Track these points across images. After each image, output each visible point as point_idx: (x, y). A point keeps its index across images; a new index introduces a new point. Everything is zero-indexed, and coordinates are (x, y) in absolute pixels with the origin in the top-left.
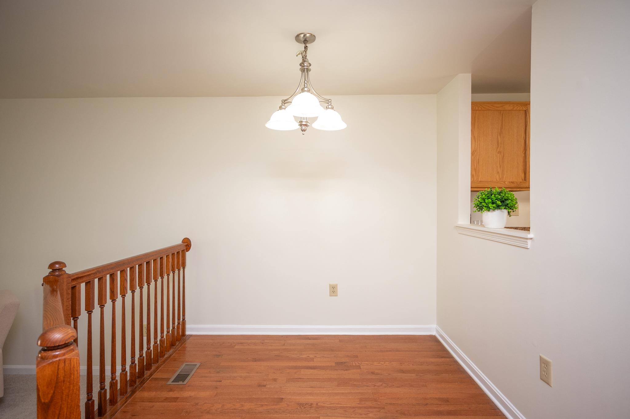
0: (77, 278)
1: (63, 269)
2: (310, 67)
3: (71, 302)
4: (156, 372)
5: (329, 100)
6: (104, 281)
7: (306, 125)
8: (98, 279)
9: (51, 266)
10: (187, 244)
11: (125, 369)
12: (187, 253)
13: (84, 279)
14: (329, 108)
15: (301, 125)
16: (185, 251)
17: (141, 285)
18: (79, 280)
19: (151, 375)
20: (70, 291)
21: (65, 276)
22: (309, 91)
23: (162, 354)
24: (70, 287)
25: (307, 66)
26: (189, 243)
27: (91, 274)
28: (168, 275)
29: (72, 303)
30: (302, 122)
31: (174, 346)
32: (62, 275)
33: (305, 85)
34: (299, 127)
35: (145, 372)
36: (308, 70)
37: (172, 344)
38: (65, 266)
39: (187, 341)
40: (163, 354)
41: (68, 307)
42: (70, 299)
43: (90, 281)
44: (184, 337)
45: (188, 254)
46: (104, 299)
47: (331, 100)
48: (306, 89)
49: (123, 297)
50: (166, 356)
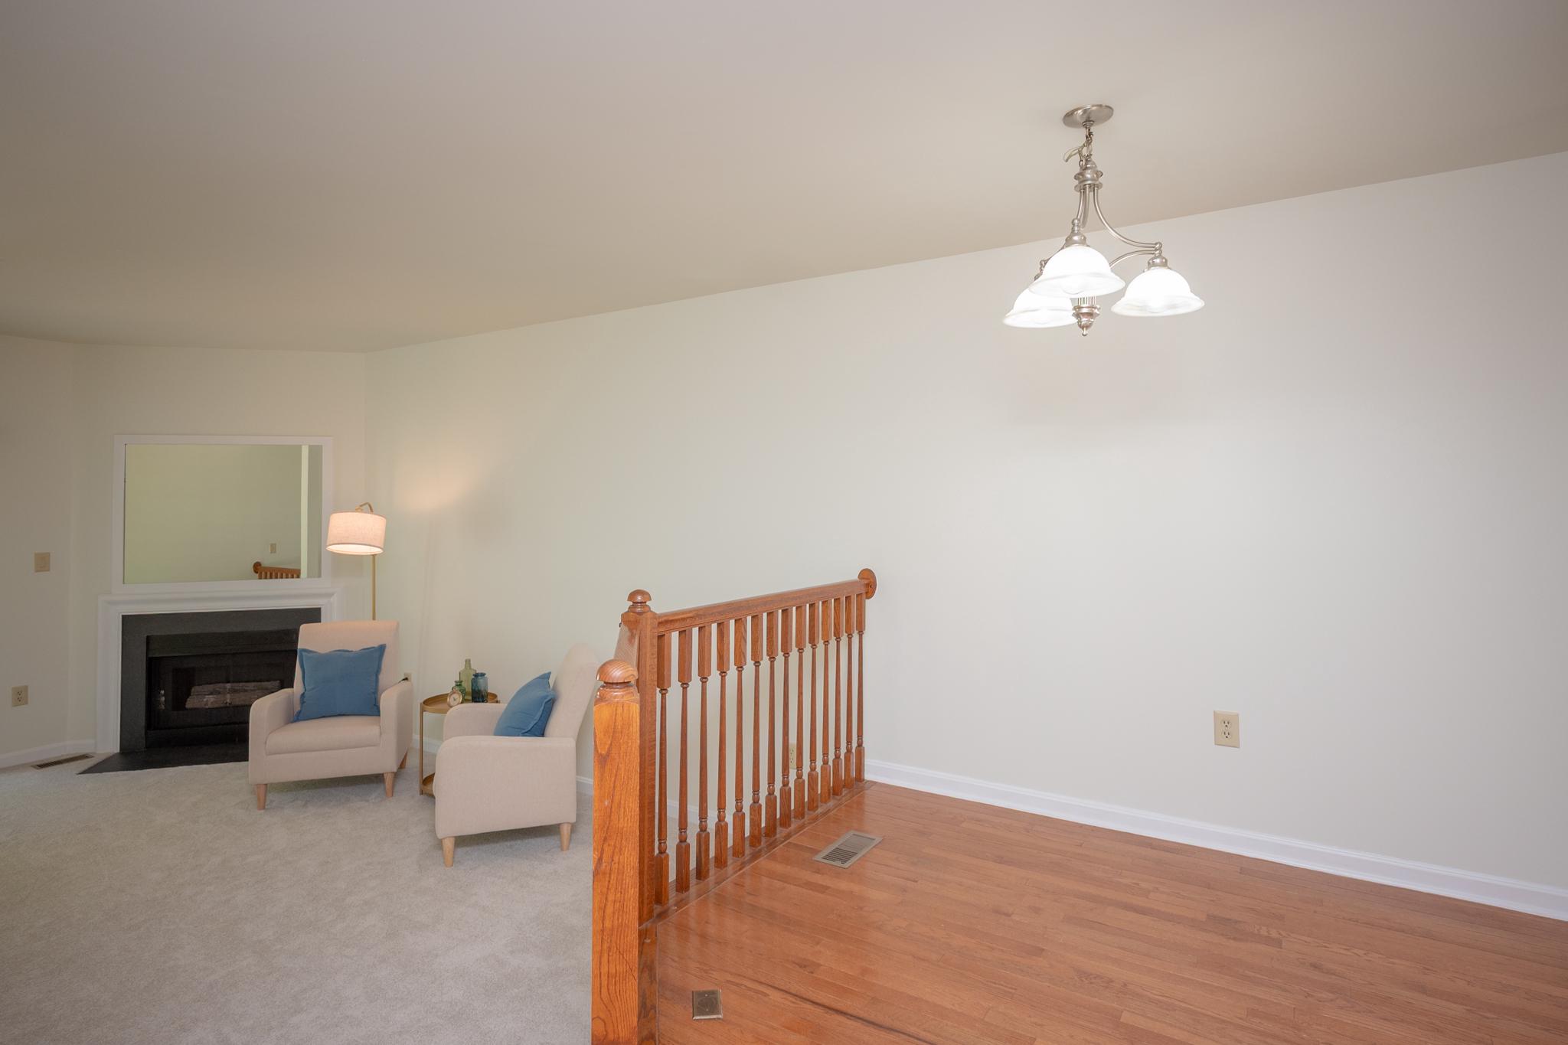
0: (667, 622)
1: (647, 603)
2: (1101, 180)
3: (656, 660)
4: (798, 834)
5: (1156, 244)
6: (706, 634)
7: (1090, 315)
8: (699, 628)
9: (632, 596)
10: (868, 583)
11: (742, 808)
12: (868, 602)
13: (677, 625)
14: (1155, 265)
15: (1078, 315)
16: (864, 596)
17: (772, 653)
18: (669, 626)
19: (788, 836)
20: (655, 641)
21: (649, 615)
22: (1083, 242)
23: (813, 805)
24: (657, 634)
25: (1092, 180)
26: (872, 580)
27: (688, 618)
28: (826, 643)
29: (658, 661)
30: (1080, 308)
31: (837, 795)
32: (645, 612)
33: (1073, 230)
34: (1074, 320)
35: (779, 829)
36: (1094, 187)
37: (836, 792)
38: (650, 599)
39: (866, 792)
40: (815, 805)
41: (653, 668)
42: (656, 656)
43: (685, 631)
44: (861, 784)
45: (869, 604)
46: (706, 666)
47: (1160, 243)
48: (1076, 238)
49: (739, 671)
50: (820, 810)
